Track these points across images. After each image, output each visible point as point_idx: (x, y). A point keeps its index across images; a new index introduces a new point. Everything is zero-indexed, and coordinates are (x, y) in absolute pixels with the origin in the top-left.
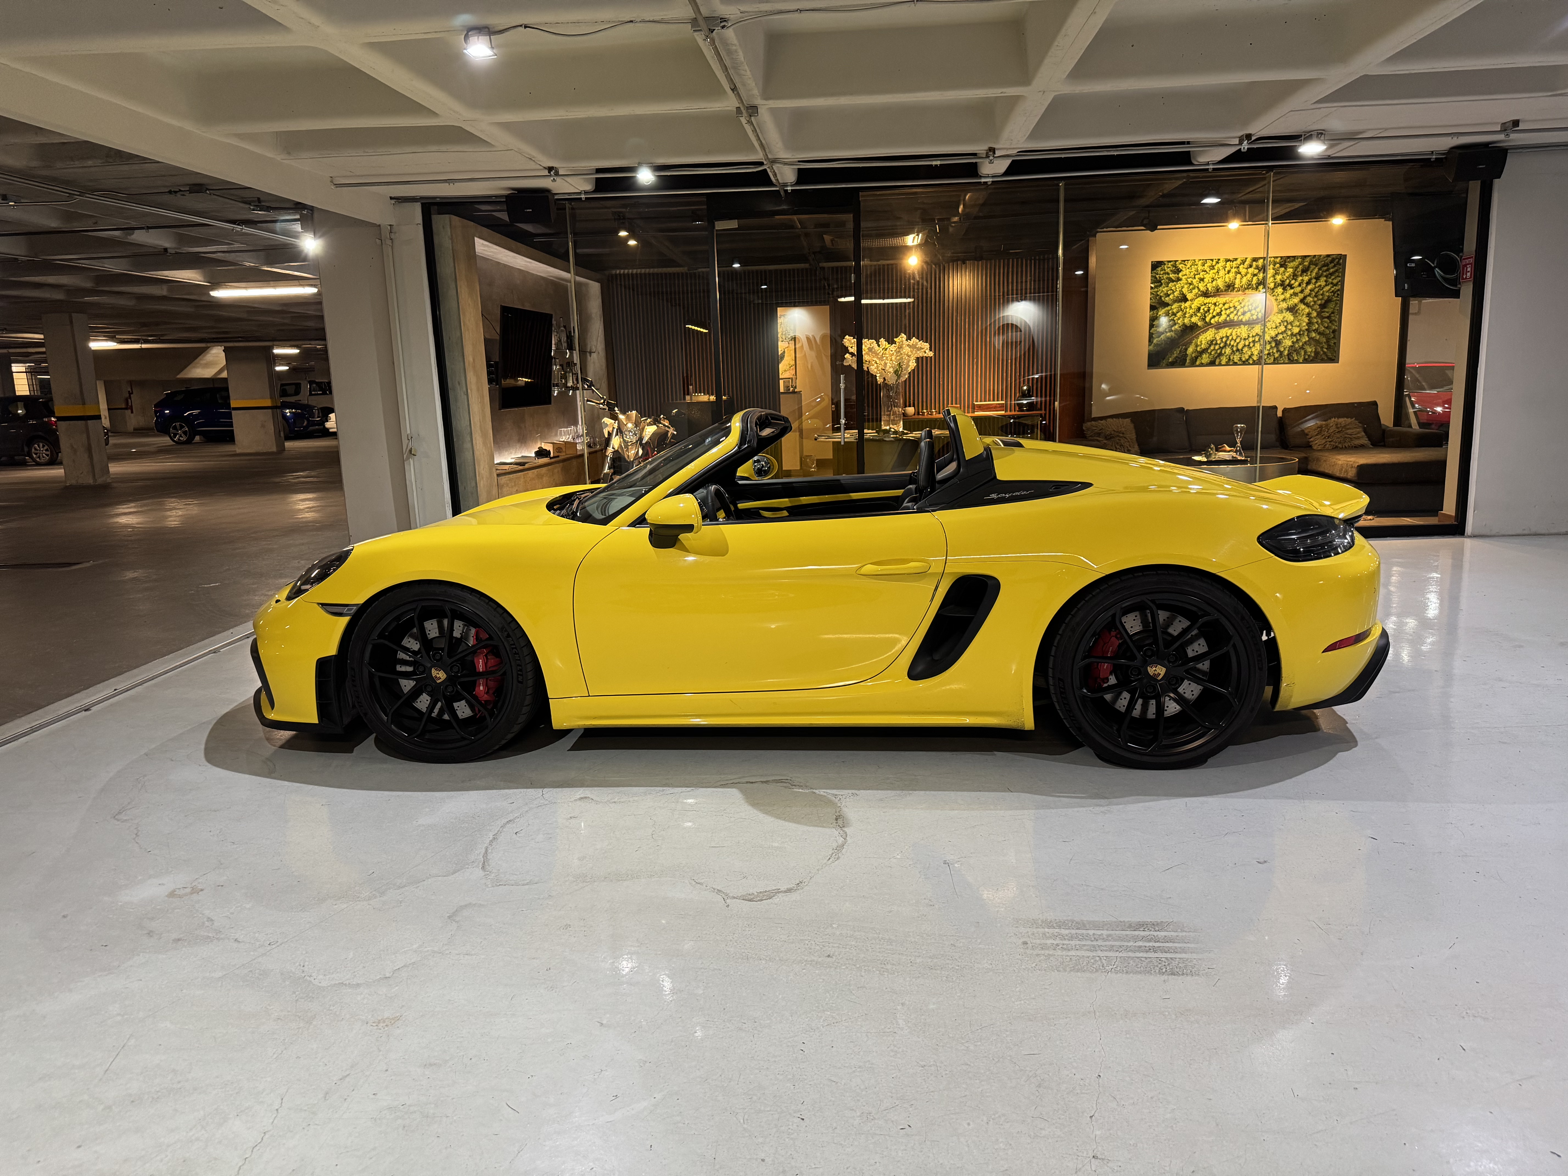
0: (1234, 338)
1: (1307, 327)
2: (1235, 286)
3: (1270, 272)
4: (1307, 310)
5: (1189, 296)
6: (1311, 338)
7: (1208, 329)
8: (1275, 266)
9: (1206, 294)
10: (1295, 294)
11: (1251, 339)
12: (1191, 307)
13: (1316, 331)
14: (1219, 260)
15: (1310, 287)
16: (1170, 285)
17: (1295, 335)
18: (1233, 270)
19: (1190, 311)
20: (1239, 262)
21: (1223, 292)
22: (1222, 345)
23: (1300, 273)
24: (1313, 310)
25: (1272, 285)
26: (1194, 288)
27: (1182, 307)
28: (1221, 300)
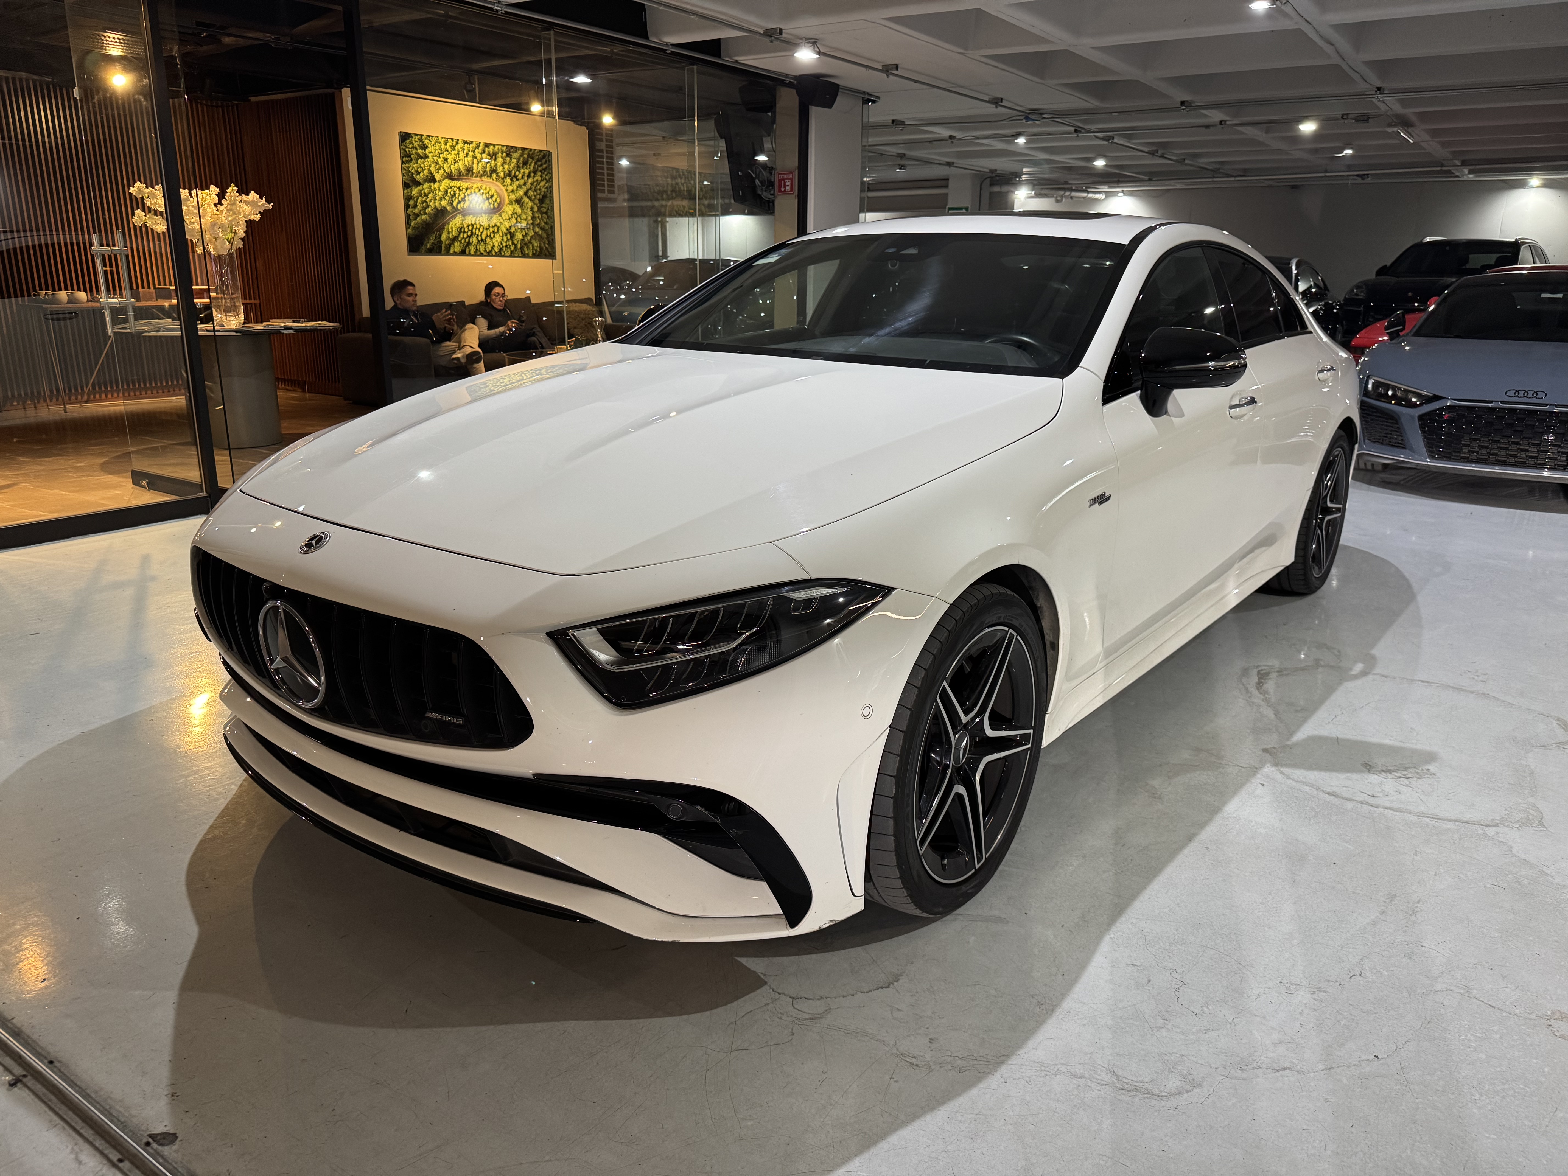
0: (478, 227)
1: (531, 221)
2: (474, 171)
3: (500, 160)
4: (530, 204)
5: (437, 177)
6: (535, 233)
7: (456, 215)
8: (502, 154)
9: (450, 177)
10: (519, 186)
11: (491, 230)
12: (439, 189)
13: (538, 225)
14: (458, 140)
15: (530, 180)
16: (420, 161)
17: (524, 229)
18: (471, 154)
19: (440, 193)
20: (474, 145)
21: (463, 175)
22: (469, 233)
23: (521, 165)
24: (534, 204)
25: (502, 175)
26: (440, 169)
27: (432, 188)
28: (464, 184)
